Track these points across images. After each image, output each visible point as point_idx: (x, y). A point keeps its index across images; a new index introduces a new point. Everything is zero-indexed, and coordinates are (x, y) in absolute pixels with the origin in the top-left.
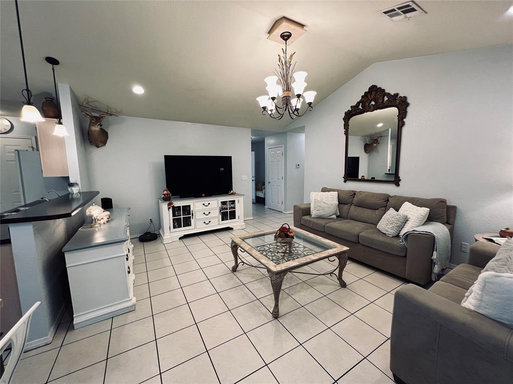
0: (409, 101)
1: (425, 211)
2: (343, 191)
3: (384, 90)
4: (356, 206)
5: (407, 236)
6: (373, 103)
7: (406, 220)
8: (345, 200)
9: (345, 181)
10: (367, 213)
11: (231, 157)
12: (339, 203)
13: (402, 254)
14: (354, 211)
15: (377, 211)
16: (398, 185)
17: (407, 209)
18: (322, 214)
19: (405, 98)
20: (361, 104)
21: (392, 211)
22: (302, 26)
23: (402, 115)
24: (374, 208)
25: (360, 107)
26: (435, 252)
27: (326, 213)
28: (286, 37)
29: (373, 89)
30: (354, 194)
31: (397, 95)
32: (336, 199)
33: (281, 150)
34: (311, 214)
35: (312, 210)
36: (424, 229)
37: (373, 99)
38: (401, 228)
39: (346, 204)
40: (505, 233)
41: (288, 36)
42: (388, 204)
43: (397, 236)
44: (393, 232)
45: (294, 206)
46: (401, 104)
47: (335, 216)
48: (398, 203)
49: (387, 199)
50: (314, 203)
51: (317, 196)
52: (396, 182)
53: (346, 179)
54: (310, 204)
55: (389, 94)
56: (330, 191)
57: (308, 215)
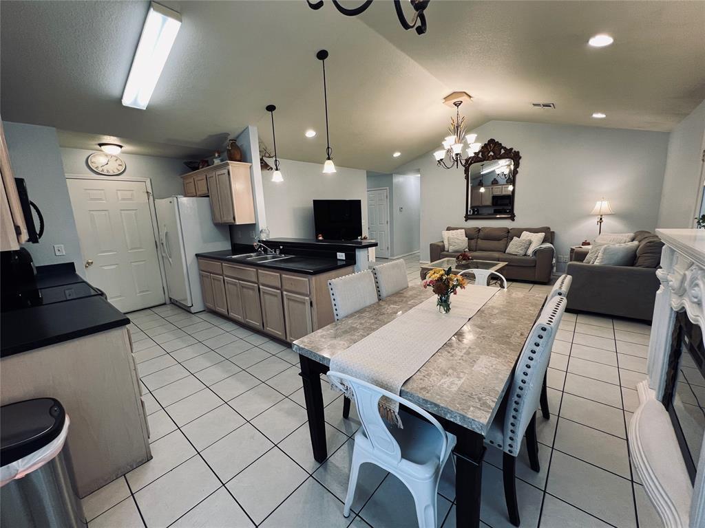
0: (521, 155)
1: (542, 235)
2: (469, 229)
3: (501, 144)
4: (482, 239)
5: (535, 253)
6: (492, 153)
7: (530, 243)
8: (472, 235)
9: (466, 221)
10: (493, 244)
11: (360, 201)
12: (469, 239)
13: (533, 265)
14: (482, 243)
15: (502, 242)
16: (513, 220)
17: (525, 235)
18: (457, 249)
19: (518, 152)
20: (481, 154)
21: (515, 239)
22: (470, 97)
23: (517, 165)
24: (498, 239)
25: (480, 156)
26: (554, 259)
27: (461, 247)
28: (457, 105)
29: (492, 141)
30: (479, 230)
31: (512, 149)
32: (464, 235)
33: (385, 193)
34: (446, 249)
35: (446, 246)
36: (548, 245)
37: (492, 150)
38: (527, 248)
39: (472, 239)
40: (585, 244)
41: (460, 104)
42: (509, 235)
43: (525, 255)
44: (522, 252)
45: (431, 245)
46: (515, 157)
47: (467, 250)
48: (518, 233)
49: (508, 231)
50: (448, 240)
51: (446, 234)
52: (512, 218)
53: (467, 218)
54: (443, 242)
55: (505, 148)
56: (457, 229)
57: (444, 250)
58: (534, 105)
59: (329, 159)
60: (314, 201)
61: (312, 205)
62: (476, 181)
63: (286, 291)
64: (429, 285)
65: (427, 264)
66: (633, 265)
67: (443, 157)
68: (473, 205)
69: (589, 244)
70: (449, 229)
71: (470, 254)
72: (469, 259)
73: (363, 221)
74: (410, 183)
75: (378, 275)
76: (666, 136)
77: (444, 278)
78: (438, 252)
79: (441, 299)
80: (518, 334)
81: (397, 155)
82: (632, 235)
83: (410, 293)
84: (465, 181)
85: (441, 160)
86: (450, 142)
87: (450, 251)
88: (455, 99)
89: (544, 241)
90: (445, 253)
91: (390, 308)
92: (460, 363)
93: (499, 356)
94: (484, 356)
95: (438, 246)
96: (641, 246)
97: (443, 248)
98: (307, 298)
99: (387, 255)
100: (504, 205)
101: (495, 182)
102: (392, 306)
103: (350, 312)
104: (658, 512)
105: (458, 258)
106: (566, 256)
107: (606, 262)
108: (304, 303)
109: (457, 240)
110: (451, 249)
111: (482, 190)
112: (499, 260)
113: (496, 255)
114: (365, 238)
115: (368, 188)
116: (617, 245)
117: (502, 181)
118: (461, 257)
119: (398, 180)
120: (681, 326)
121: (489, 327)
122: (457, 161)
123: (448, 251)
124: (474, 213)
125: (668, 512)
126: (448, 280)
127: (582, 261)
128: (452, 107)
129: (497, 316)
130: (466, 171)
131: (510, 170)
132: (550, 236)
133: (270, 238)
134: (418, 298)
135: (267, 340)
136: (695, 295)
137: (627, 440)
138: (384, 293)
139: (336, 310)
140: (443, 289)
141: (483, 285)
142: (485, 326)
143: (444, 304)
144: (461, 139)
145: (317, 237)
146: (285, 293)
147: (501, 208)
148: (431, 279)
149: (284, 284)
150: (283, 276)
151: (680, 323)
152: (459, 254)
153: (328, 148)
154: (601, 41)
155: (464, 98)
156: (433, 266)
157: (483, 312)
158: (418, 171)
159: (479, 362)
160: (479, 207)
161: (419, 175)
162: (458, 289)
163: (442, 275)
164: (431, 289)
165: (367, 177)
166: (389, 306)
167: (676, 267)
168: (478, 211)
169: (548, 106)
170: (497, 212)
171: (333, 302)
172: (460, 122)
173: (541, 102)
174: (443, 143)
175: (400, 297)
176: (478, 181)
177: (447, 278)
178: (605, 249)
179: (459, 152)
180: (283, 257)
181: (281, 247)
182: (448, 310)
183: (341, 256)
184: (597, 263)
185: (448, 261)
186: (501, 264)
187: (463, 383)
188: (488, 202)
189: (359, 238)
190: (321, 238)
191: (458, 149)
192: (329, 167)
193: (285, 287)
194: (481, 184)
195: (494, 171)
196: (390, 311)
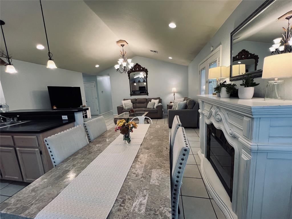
0: (148, 70)
1: (158, 100)
2: (132, 99)
3: (140, 66)
4: (138, 103)
5: (157, 107)
6: (137, 69)
7: (155, 103)
8: (134, 102)
9: (131, 96)
10: (142, 105)
11: (80, 87)
12: (133, 104)
13: (157, 112)
14: (138, 105)
15: (145, 104)
16: (148, 95)
17: (153, 101)
20: (133, 69)
21: (149, 102)
22: (127, 43)
23: (147, 74)
24: (143, 103)
26: (163, 109)
27: (130, 107)
28: (123, 46)
29: (137, 64)
30: (136, 100)
31: (144, 68)
32: (131, 102)
33: (94, 84)
34: (124, 109)
35: (124, 107)
36: (160, 104)
37: (138, 68)
38: (154, 106)
39: (134, 103)
40: (171, 103)
41: (124, 46)
42: (147, 101)
43: (154, 108)
44: (152, 107)
45: (117, 107)
46: (146, 71)
47: (132, 108)
48: (150, 100)
49: (147, 99)
50: (125, 104)
51: (124, 102)
52: (147, 94)
53: (131, 95)
54: (122, 105)
55: (142, 67)
56: (128, 99)
57: (123, 109)
58: (151, 51)
59: (50, 59)
60: (48, 87)
61: (47, 89)
62: (132, 81)
63: (19, 147)
64: (118, 130)
65: (117, 116)
66: (186, 109)
67: (119, 68)
68: (133, 90)
69: (172, 103)
70: (124, 100)
71: (135, 110)
72: (134, 112)
73: (82, 98)
74: (105, 80)
75: (87, 127)
76: (187, 67)
77: (126, 124)
78: (121, 110)
79: (125, 136)
80: (165, 149)
81: (97, 66)
82: (184, 99)
83: (108, 134)
84: (129, 80)
85: (118, 69)
86: (121, 61)
87: (126, 109)
88: (121, 43)
89: (159, 102)
90: (124, 110)
91: (96, 147)
92: (142, 181)
93: (161, 167)
94: (154, 170)
95: (121, 107)
96: (188, 102)
97: (122, 108)
98: (37, 149)
99: (98, 113)
100: (143, 90)
101: (139, 82)
102: (97, 145)
103: (66, 157)
104: (222, 210)
105: (129, 112)
106: (166, 107)
107: (179, 109)
108: (35, 153)
109: (128, 104)
110: (126, 108)
111: (135, 84)
112: (145, 111)
113: (144, 109)
114: (84, 106)
115: (84, 82)
116: (181, 102)
117: (142, 81)
118: (131, 111)
119: (100, 78)
120: (210, 130)
121: (151, 148)
122: (125, 70)
123: (125, 109)
124: (133, 93)
125: (224, 208)
126: (128, 125)
127: (171, 109)
128: (120, 46)
129: (153, 139)
130: (129, 76)
131: (144, 76)
132: (160, 101)
133: (9, 111)
134: (113, 137)
135: (7, 184)
136: (218, 118)
137: (202, 178)
138: (92, 138)
139: (53, 159)
140: (126, 131)
141: (143, 124)
142: (149, 147)
143: (127, 138)
144: (125, 61)
145: (52, 107)
146: (17, 149)
147: (142, 91)
148: (119, 126)
149: (16, 142)
150: (15, 137)
151: (209, 128)
152: (130, 110)
153: (49, 53)
154: (172, 25)
155: (124, 43)
156: (119, 116)
157: (146, 138)
158: (108, 75)
159: (152, 176)
160: (135, 91)
161: (109, 77)
162: (133, 129)
163: (124, 123)
164: (119, 131)
165: (83, 76)
166: (96, 145)
167: (205, 108)
168: (134, 92)
169: (155, 52)
170: (141, 93)
171: (50, 154)
172: (124, 53)
173: (153, 50)
174: (118, 62)
175: (103, 137)
176: (133, 81)
177: (127, 125)
178: (179, 104)
179: (125, 66)
180: (21, 122)
181: (18, 116)
182: (129, 141)
183: (65, 117)
184: (177, 109)
185: (125, 114)
186: (146, 113)
187: (148, 200)
188: (138, 89)
189: (81, 106)
190: (55, 108)
191: (124, 64)
192: (51, 65)
193: (17, 144)
194: (134, 82)
195: (139, 77)
196: (96, 149)
